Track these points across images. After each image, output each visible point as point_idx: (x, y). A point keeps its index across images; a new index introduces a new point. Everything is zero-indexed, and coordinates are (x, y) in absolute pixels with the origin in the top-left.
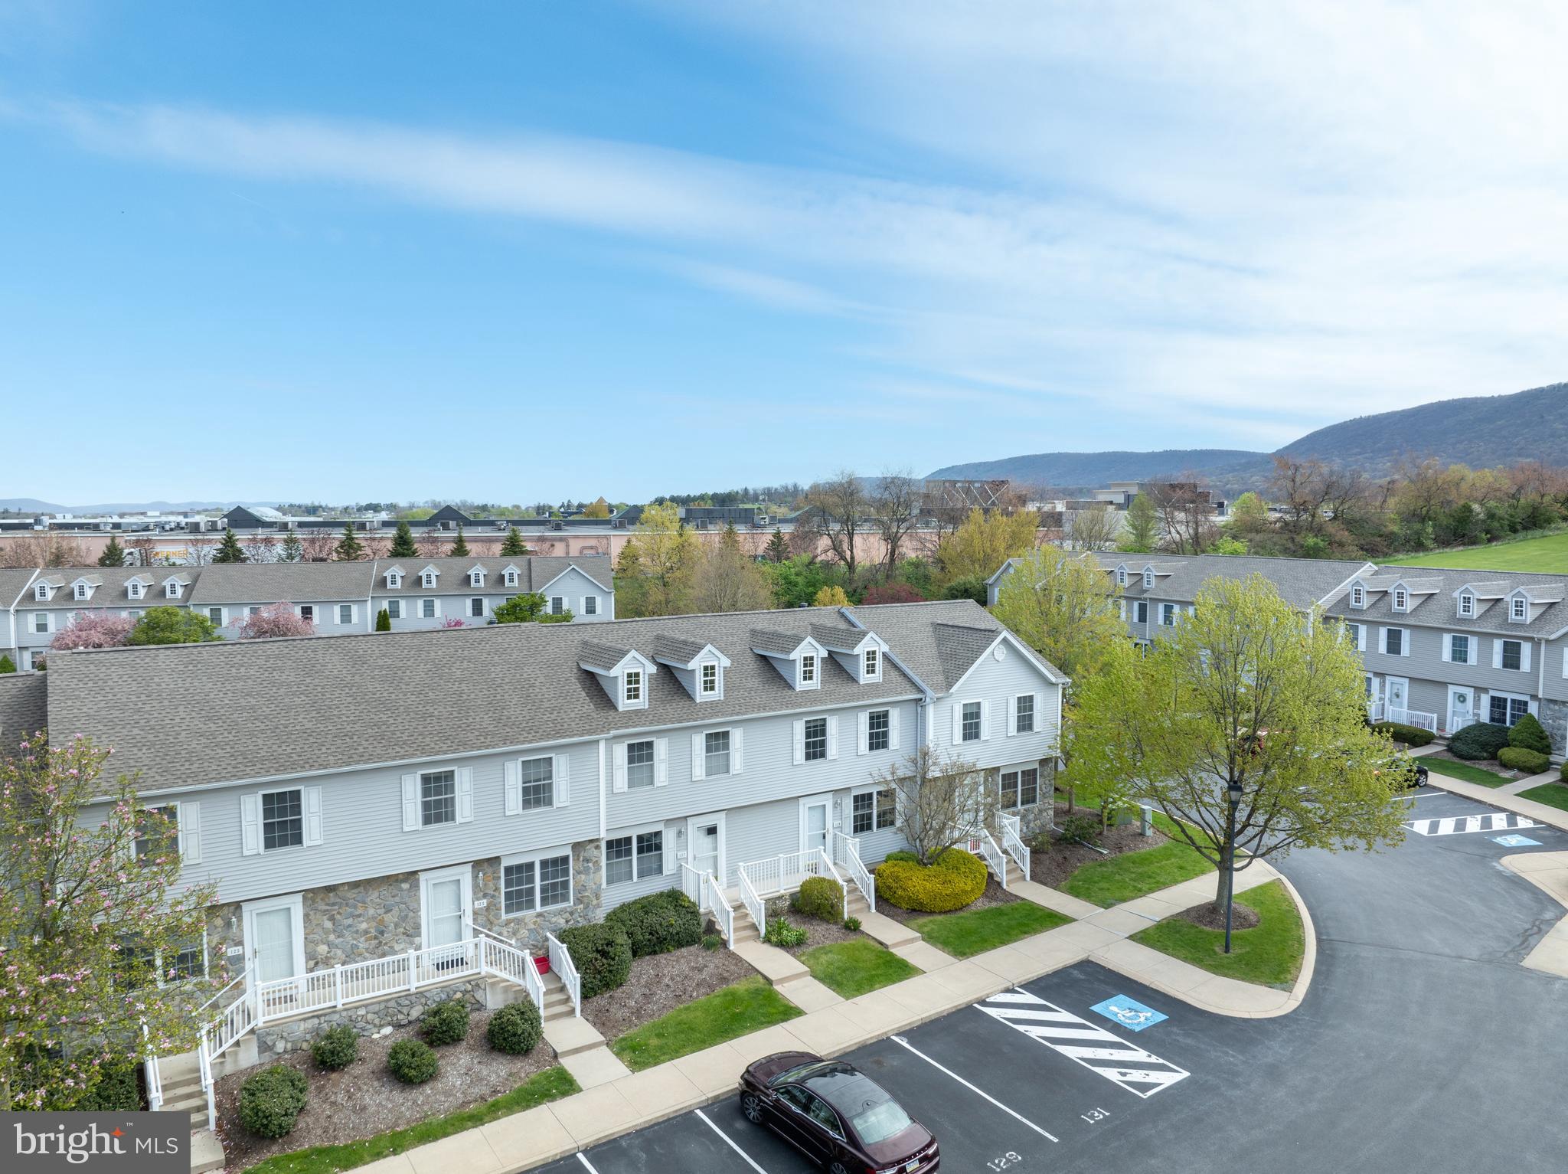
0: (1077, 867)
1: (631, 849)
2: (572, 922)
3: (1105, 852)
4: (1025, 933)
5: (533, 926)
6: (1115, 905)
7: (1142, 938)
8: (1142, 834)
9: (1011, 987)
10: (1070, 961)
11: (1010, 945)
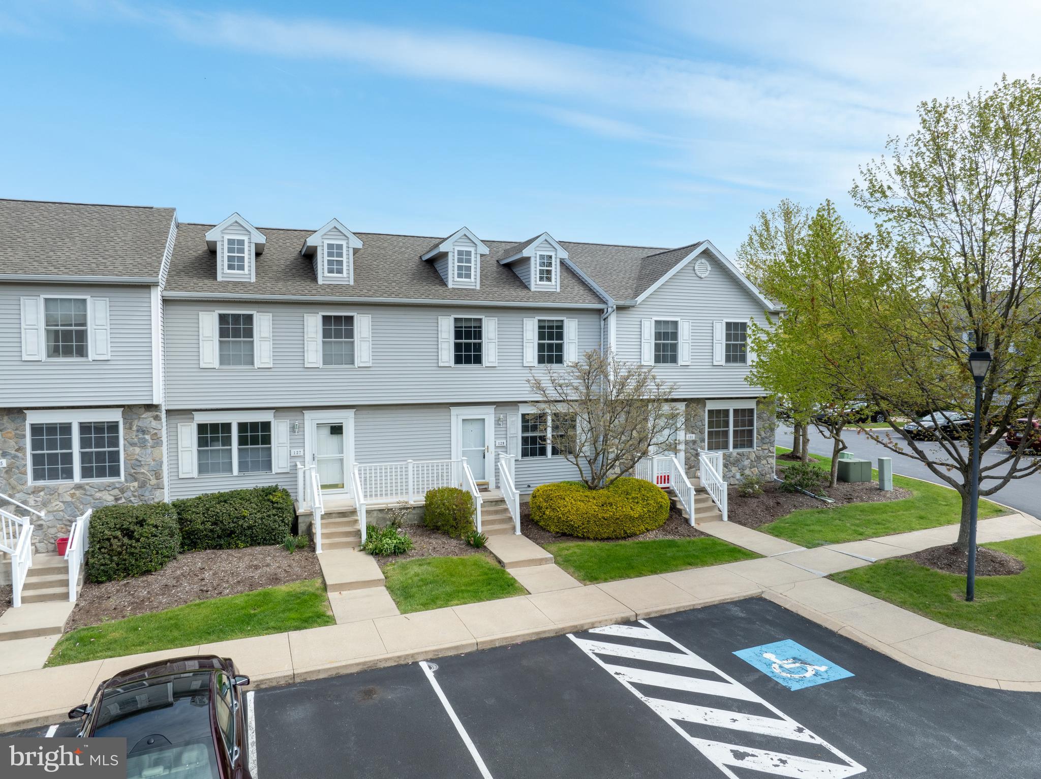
0: (790, 512)
1: (230, 437)
2: (123, 500)
3: (830, 501)
4: (690, 564)
5: (69, 499)
6: (822, 545)
7: (845, 578)
8: (881, 489)
9: (633, 619)
10: (732, 596)
11: (663, 575)
